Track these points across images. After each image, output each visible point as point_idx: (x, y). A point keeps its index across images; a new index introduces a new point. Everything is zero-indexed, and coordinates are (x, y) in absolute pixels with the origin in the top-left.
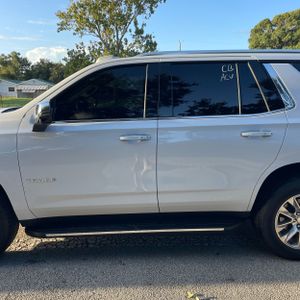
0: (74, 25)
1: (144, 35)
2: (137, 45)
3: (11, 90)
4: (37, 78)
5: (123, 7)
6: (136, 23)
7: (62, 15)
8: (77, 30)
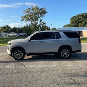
0: (25, 19)
1: (42, 22)
2: (41, 24)
3: (6, 35)
4: (13, 32)
5: (37, 15)
6: (40, 19)
7: (22, 17)
8: (26, 21)
